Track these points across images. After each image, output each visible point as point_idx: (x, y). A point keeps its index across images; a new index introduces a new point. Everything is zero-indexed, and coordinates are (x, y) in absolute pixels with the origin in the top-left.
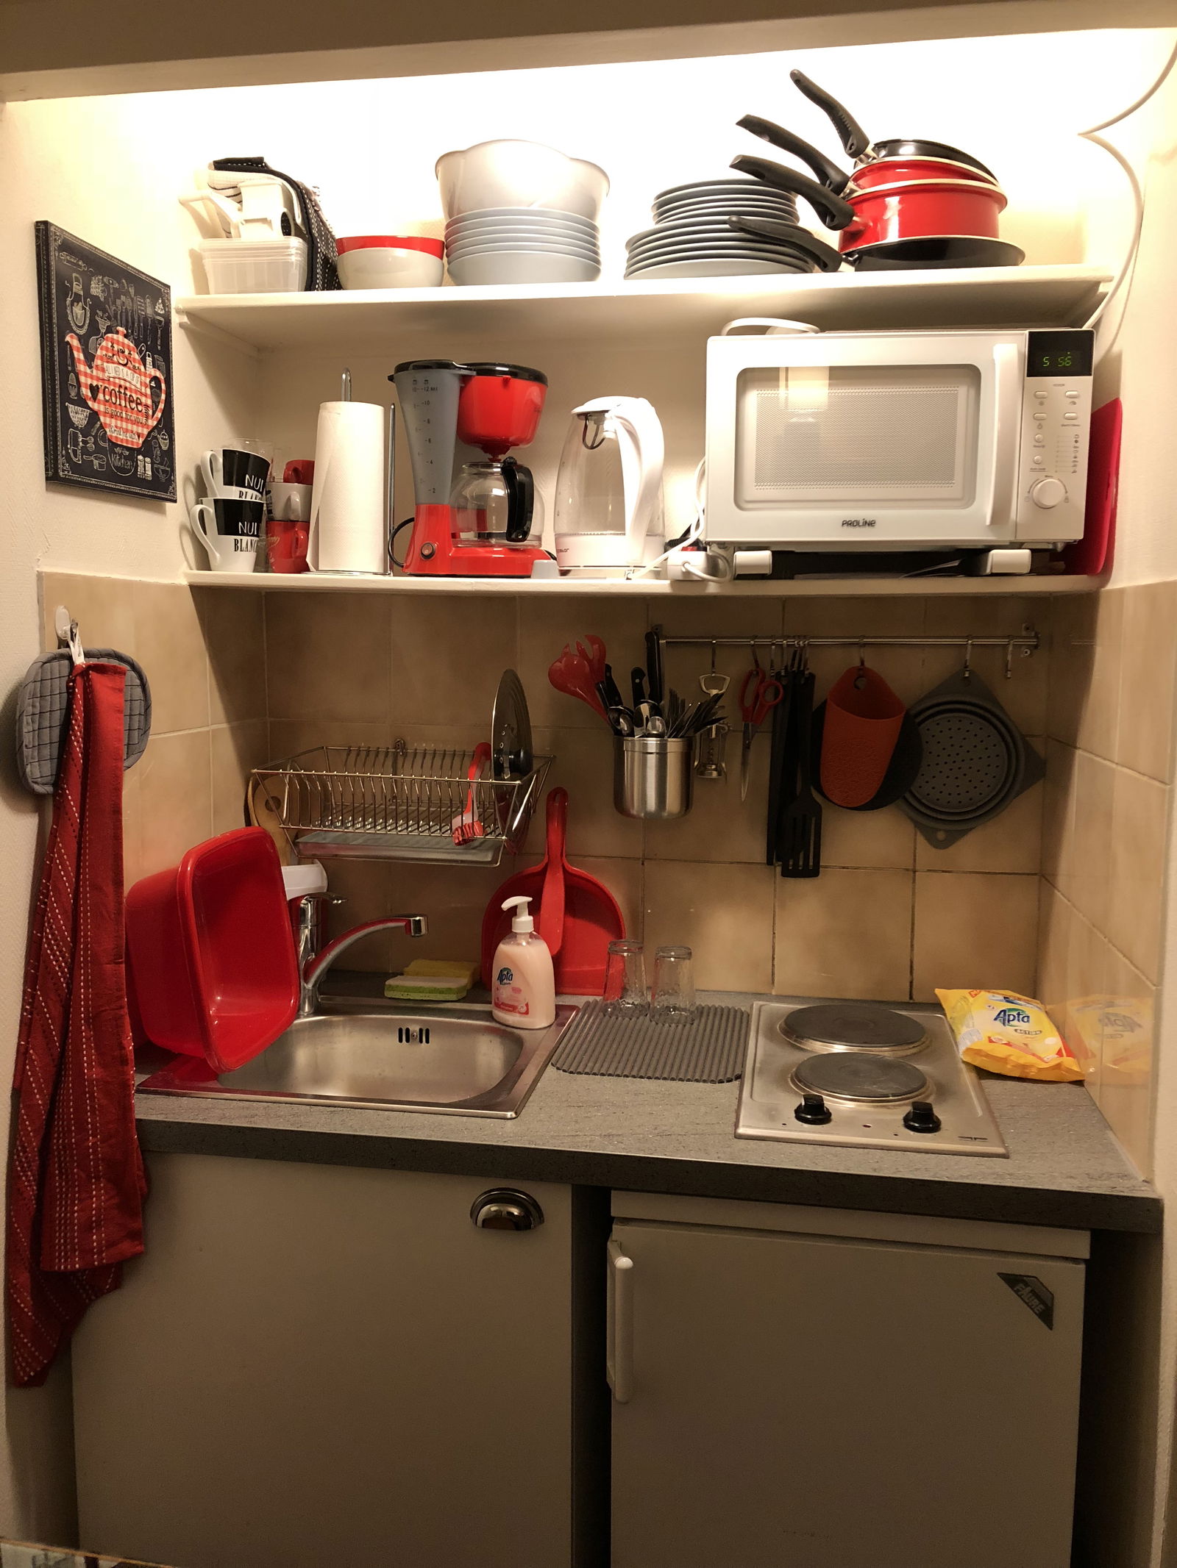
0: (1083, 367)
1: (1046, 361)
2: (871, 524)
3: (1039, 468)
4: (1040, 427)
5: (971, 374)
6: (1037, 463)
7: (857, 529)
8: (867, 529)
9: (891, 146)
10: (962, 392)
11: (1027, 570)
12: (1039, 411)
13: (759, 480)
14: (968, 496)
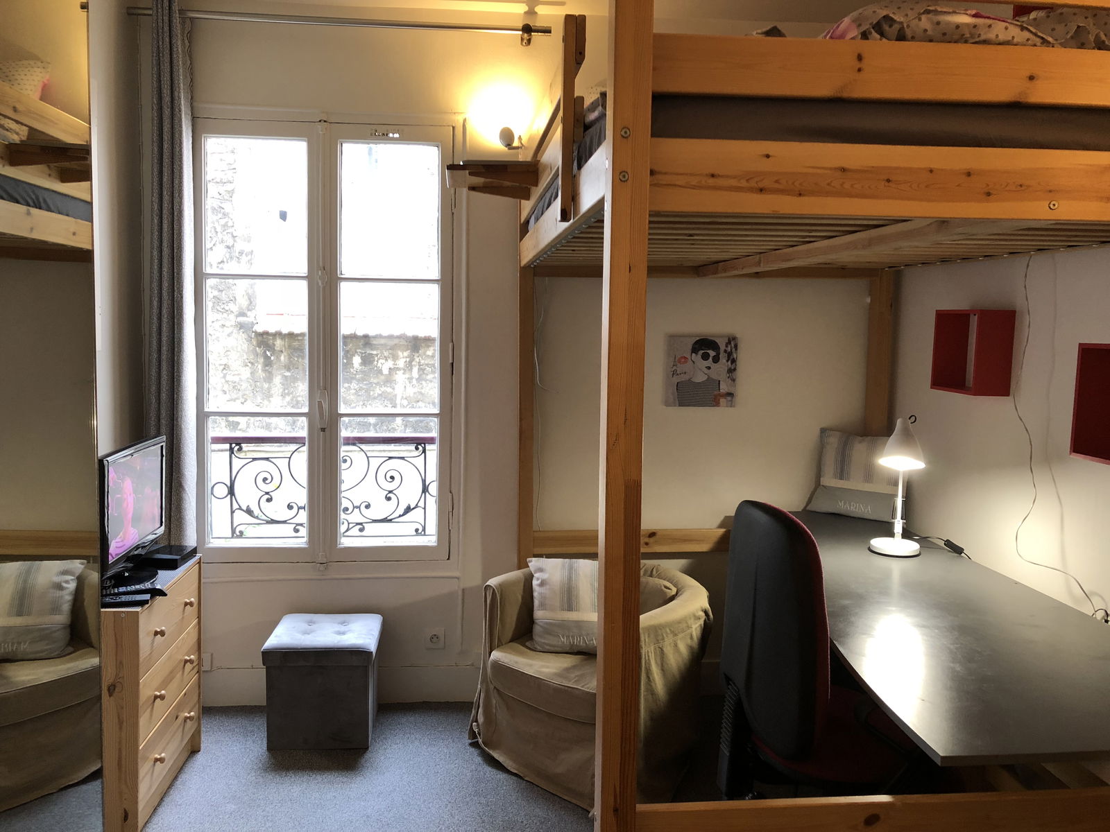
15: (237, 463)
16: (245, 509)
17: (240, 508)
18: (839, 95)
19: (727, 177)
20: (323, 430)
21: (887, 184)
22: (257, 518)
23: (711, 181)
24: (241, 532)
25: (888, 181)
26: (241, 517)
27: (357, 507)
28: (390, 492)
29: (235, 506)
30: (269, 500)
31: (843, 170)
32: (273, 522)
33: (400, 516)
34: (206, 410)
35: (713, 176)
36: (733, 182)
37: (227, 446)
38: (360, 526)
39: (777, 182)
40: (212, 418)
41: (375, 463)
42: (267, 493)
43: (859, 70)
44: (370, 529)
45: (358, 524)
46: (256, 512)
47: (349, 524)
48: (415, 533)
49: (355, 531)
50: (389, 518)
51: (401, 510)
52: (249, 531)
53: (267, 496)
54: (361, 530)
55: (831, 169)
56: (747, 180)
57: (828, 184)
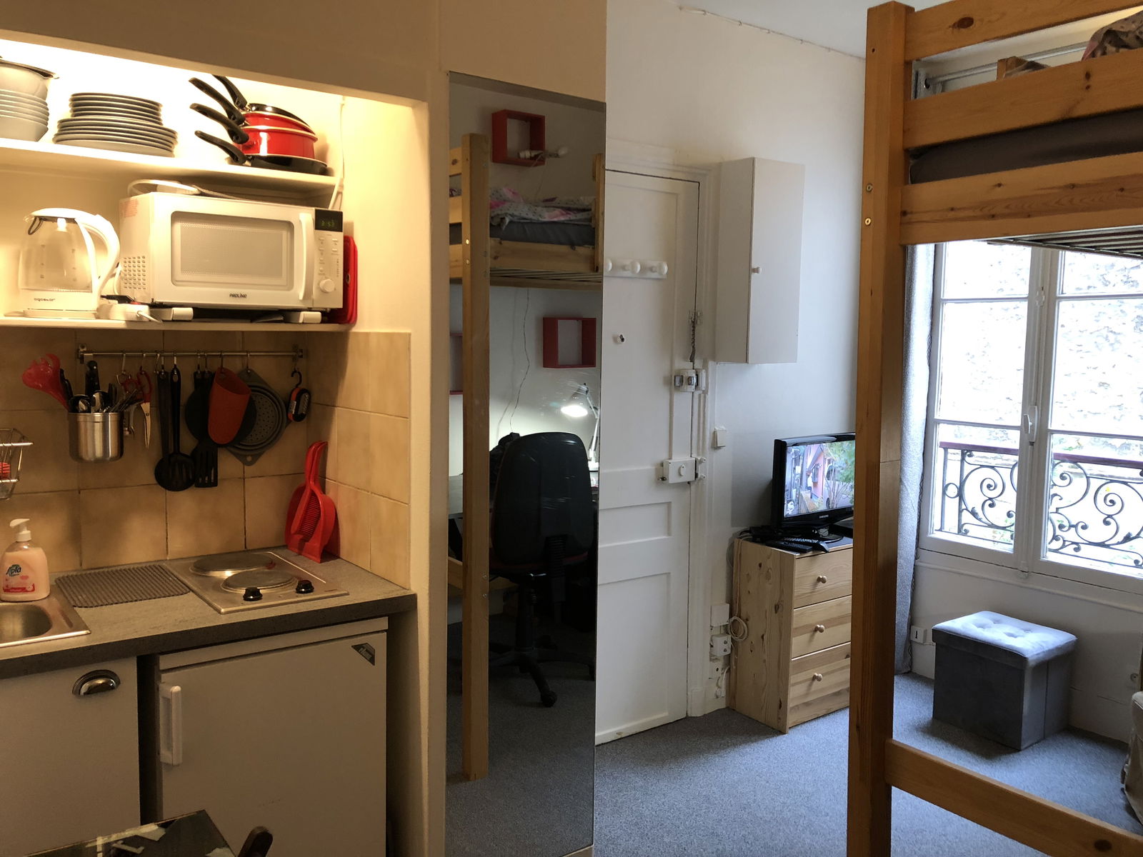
0: (338, 227)
1: (323, 224)
2: (244, 296)
3: (322, 273)
4: (322, 254)
5: (289, 226)
6: (321, 271)
7: (237, 298)
8: (242, 298)
9: (260, 107)
10: (285, 234)
11: (319, 322)
12: (321, 246)
13: (183, 270)
14: (290, 285)
15: (967, 468)
16: (970, 510)
17: (967, 509)
18: (1067, 117)
19: (964, 209)
20: (1032, 444)
21: (1119, 193)
22: (980, 520)
23: (951, 214)
24: (967, 531)
25: (1122, 190)
26: (967, 517)
27: (1073, 526)
28: (1109, 516)
29: (963, 507)
30: (992, 506)
31: (1073, 186)
32: (992, 526)
33: (1118, 543)
34: (936, 417)
35: (952, 209)
36: (970, 213)
37: (959, 452)
38: (1075, 546)
39: (1007, 207)
40: (941, 425)
41: (1095, 484)
42: (990, 499)
43: (1088, 87)
44: (1086, 550)
45: (1073, 543)
46: (981, 515)
47: (1064, 541)
48: (1134, 565)
49: (1070, 549)
50: (1106, 543)
51: (1120, 537)
52: (973, 531)
53: (990, 502)
54: (1077, 550)
55: (1060, 188)
56: (981, 210)
57: (1057, 203)
